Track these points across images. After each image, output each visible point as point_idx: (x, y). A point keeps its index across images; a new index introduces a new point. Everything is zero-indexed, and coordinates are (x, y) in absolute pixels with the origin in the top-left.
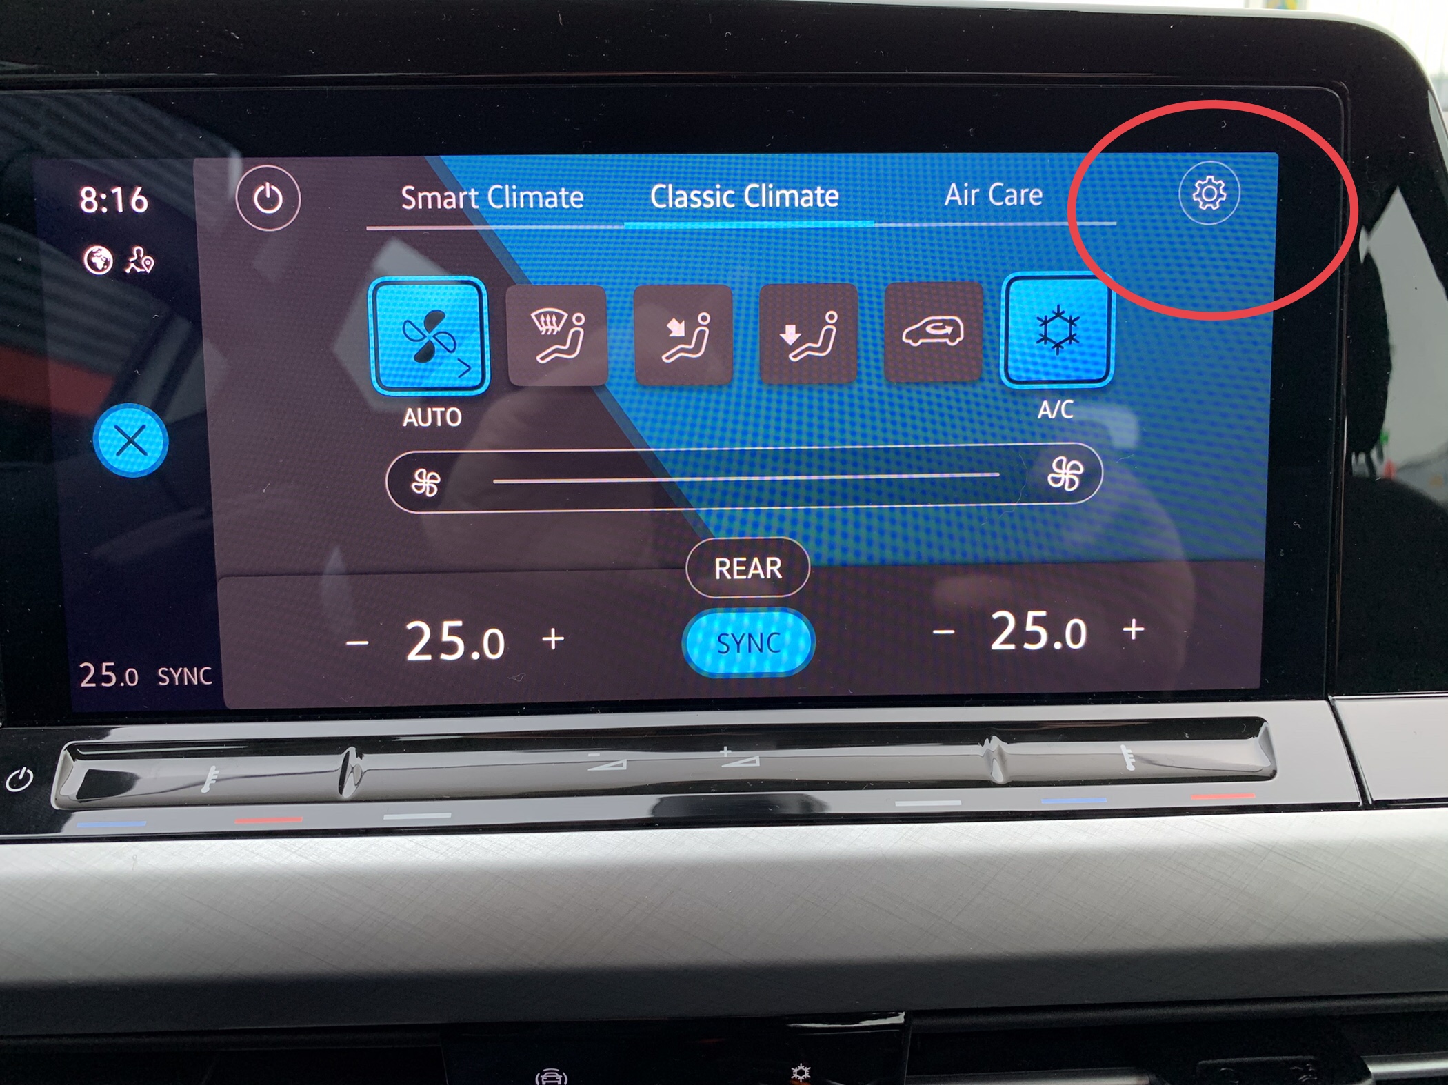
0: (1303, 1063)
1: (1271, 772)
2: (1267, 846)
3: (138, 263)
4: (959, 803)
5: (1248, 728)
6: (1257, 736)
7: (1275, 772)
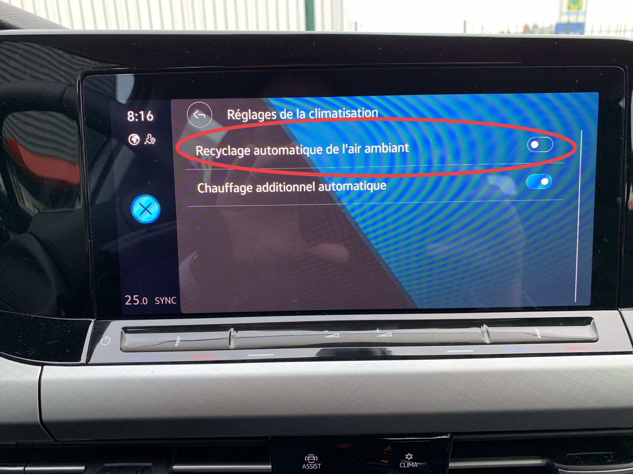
0: (608, 455)
1: (597, 339)
2: (596, 369)
3: (149, 140)
4: (472, 351)
5: (587, 321)
6: (590, 324)
7: (598, 339)
